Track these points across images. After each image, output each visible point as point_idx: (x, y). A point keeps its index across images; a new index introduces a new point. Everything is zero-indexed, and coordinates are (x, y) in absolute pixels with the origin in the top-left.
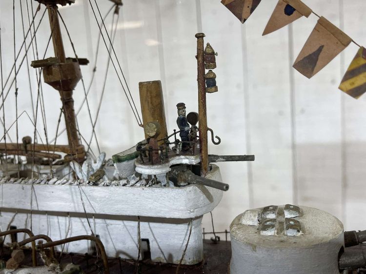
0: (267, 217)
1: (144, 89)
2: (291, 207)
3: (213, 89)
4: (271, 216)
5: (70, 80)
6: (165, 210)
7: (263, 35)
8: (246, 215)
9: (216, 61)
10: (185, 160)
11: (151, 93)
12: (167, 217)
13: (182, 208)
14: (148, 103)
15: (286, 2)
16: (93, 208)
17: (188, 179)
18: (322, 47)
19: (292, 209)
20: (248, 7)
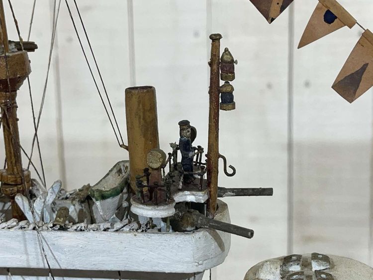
0: (290, 270)
1: (135, 100)
2: (319, 256)
3: (230, 106)
4: (295, 268)
5: (19, 77)
6: (165, 262)
7: (298, 48)
8: (265, 267)
9: (235, 71)
10: (190, 197)
11: (144, 106)
12: (167, 272)
13: (188, 259)
14: (140, 118)
15: (327, 7)
16: (57, 261)
17: (197, 222)
18: (367, 65)
19: (321, 259)
20: (278, 4)
